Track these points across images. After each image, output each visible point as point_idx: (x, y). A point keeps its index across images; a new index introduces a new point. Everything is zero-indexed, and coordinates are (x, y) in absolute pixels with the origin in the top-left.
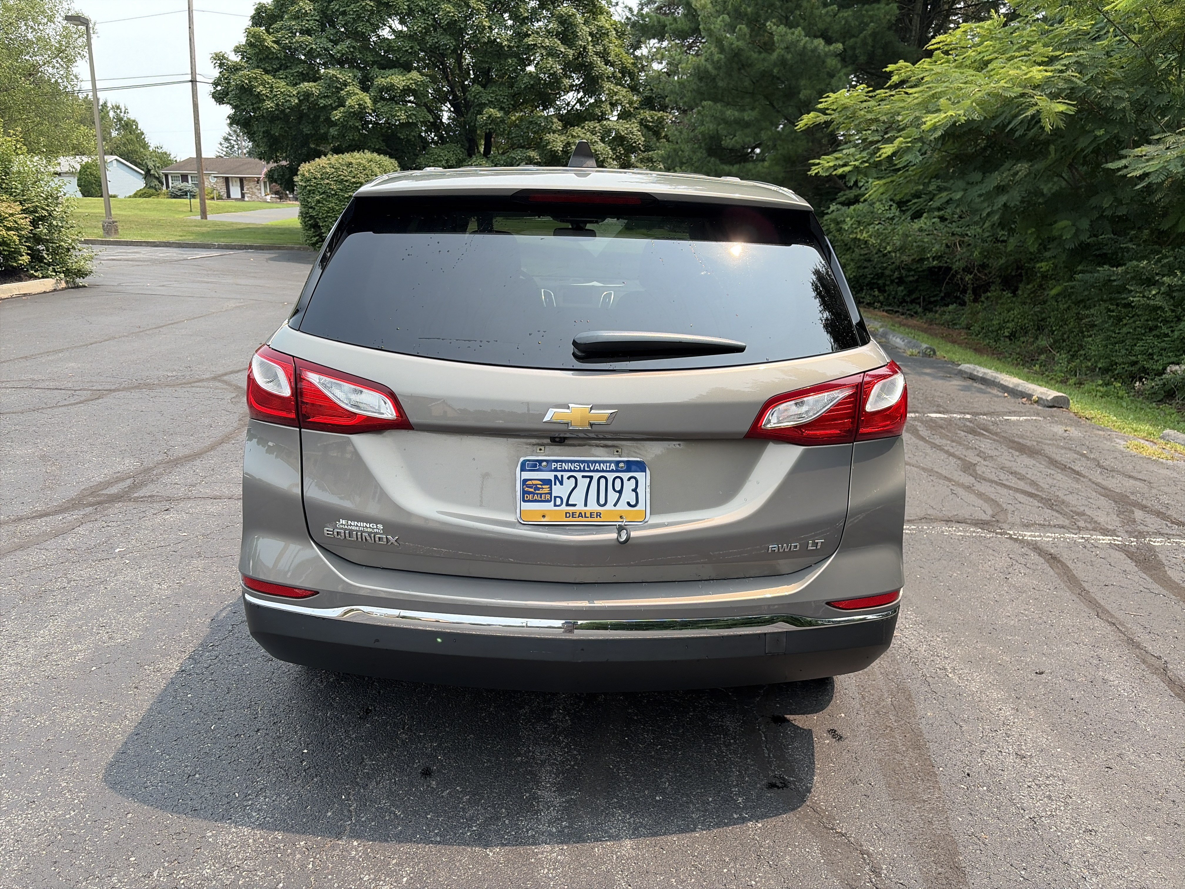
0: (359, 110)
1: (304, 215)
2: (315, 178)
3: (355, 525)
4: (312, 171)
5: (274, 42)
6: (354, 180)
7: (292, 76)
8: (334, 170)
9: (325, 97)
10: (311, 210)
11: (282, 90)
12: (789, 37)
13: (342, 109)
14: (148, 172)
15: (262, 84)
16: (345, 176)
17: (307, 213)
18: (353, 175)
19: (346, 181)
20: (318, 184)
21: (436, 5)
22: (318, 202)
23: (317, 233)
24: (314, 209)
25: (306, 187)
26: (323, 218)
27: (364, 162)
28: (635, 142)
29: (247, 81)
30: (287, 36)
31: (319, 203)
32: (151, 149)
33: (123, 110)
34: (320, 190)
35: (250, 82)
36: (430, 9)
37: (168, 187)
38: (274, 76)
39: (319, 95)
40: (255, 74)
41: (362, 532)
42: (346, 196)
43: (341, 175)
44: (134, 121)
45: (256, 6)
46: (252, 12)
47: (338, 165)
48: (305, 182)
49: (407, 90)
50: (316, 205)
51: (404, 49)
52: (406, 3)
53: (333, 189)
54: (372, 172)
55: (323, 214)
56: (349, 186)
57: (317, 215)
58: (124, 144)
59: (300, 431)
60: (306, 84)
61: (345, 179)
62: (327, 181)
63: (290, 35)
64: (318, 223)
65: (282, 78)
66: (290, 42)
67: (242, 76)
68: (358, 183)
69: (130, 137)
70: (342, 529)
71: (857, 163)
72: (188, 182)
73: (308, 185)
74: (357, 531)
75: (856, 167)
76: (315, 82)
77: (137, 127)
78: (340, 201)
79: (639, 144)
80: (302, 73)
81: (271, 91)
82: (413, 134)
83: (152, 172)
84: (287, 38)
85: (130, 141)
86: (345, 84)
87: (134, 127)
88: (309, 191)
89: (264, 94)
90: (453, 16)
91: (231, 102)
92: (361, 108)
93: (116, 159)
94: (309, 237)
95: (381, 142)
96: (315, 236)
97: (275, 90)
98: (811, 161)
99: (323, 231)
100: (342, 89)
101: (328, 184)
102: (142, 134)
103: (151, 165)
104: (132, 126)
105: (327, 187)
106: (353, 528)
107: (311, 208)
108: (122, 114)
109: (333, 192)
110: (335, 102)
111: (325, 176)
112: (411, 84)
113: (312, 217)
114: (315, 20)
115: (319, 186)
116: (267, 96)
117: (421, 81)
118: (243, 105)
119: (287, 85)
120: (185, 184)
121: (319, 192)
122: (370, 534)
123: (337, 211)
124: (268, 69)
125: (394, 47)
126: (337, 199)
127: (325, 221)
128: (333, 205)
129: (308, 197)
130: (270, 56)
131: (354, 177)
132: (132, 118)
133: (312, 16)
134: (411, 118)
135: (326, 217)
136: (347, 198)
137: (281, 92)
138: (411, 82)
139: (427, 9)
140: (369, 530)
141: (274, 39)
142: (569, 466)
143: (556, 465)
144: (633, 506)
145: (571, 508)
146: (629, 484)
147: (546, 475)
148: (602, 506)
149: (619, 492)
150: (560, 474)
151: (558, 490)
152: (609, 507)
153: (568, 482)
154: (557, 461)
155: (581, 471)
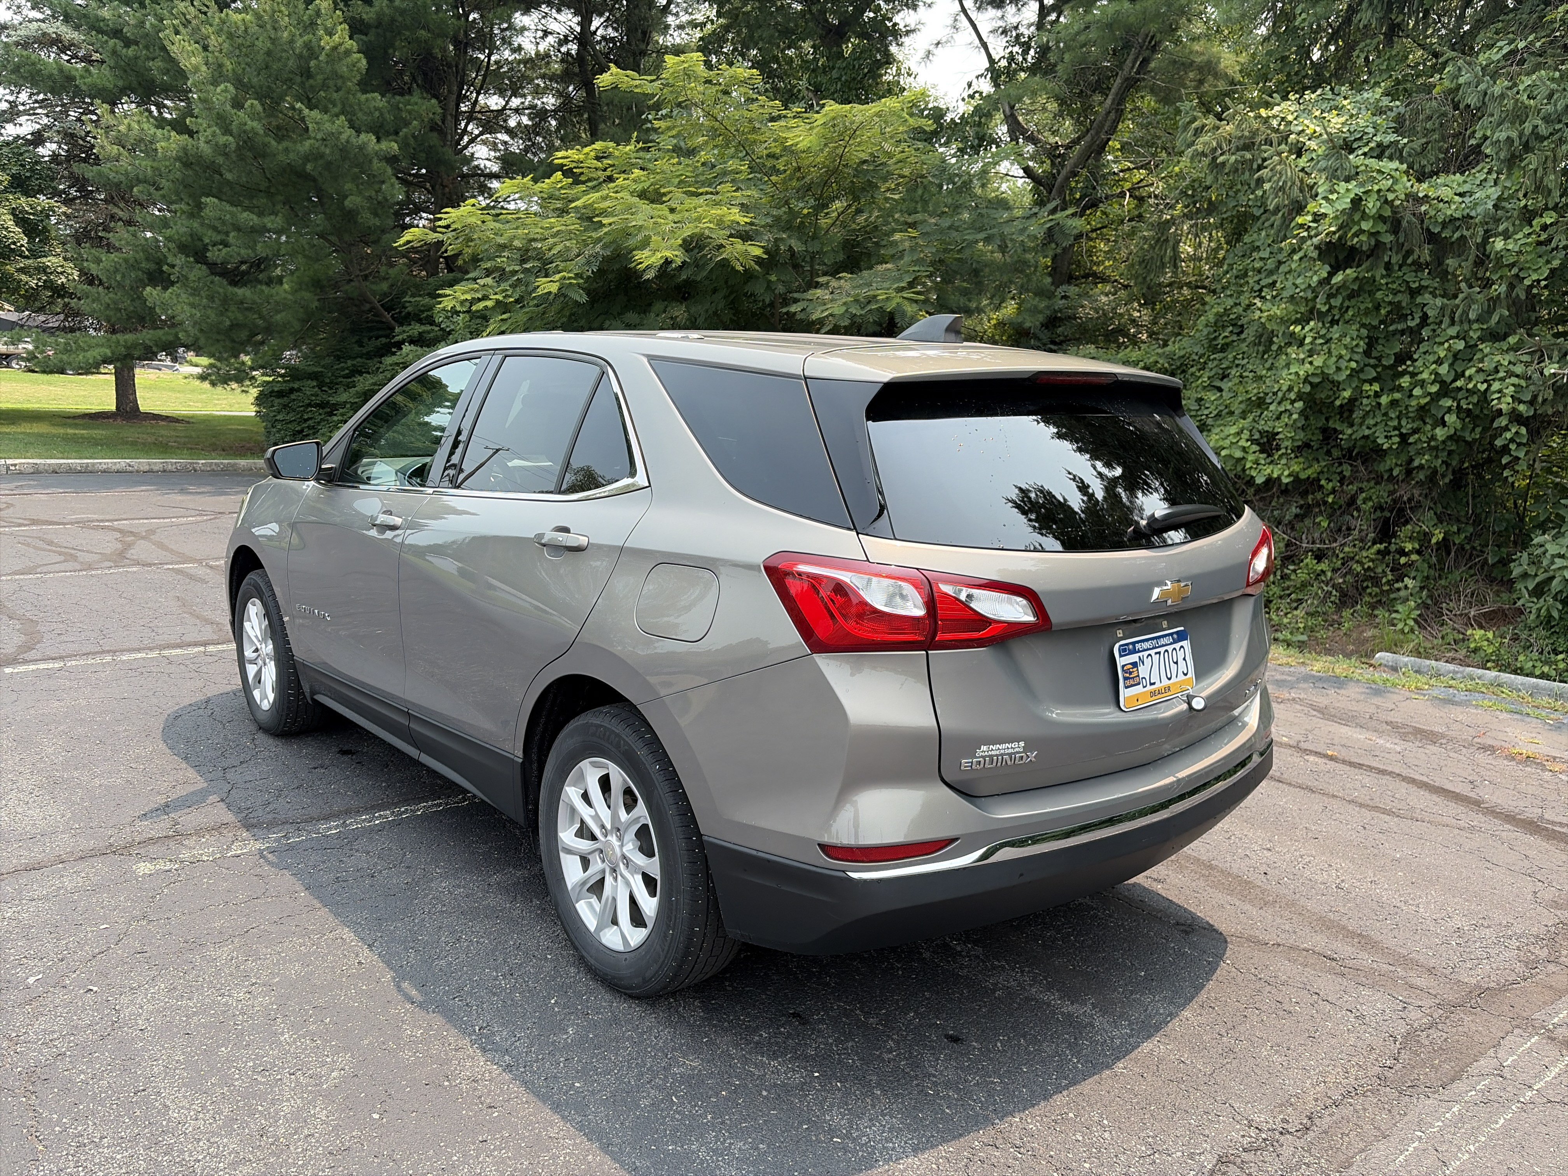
3: (996, 749)
12: (328, 126)
28: (14, 243)
41: (1002, 755)
59: (927, 654)
70: (982, 757)
71: (500, 297)
74: (997, 755)
75: (498, 302)
79: (22, 246)
98: (440, 292)
106: (993, 753)
122: (1010, 755)
140: (1010, 751)
142: (1146, 645)
143: (1138, 646)
144: (1185, 675)
145: (1153, 687)
146: (1181, 654)
147: (1134, 658)
148: (1170, 679)
149: (1176, 663)
150: (1140, 654)
151: (1143, 671)
152: (1174, 680)
153: (1147, 662)
154: (1138, 642)
155: (1153, 648)
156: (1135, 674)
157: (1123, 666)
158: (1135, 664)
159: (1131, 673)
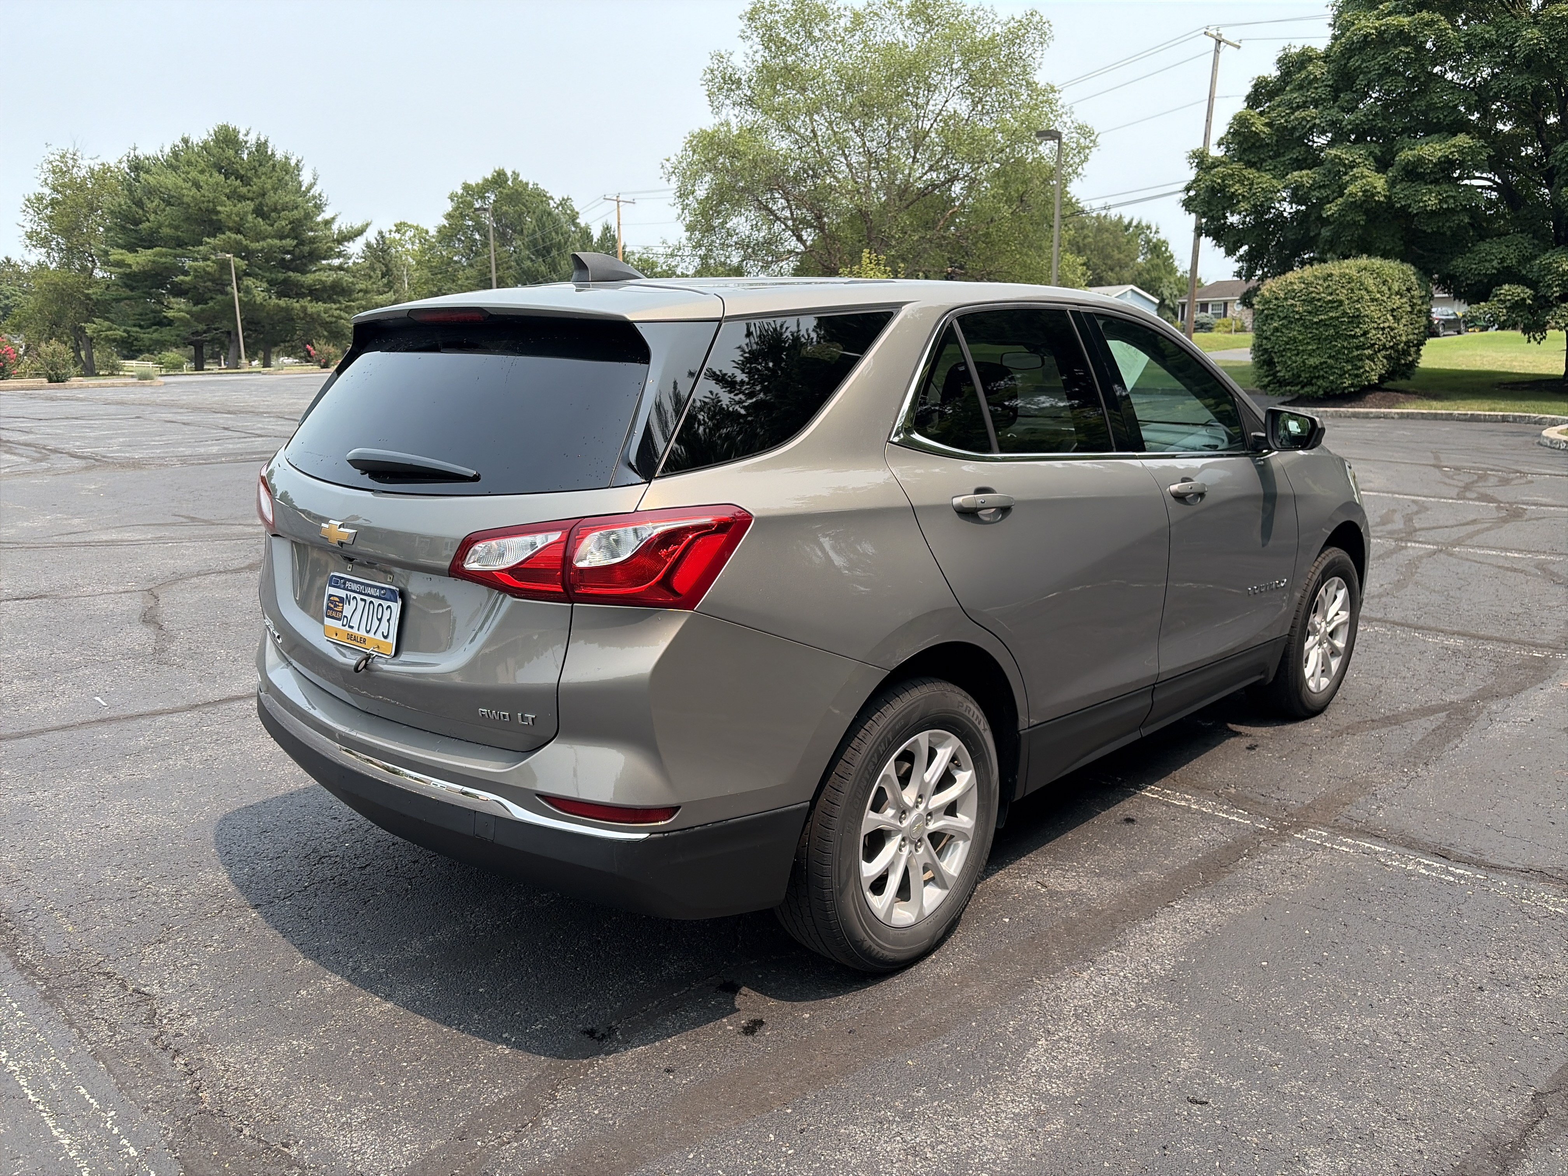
0: (1363, 198)
1: (1257, 349)
2: (1276, 299)
4: (1274, 289)
5: (1266, 125)
6: (1330, 298)
7: (1282, 165)
8: (1303, 286)
9: (1320, 187)
10: (1265, 341)
11: (1264, 186)
13: (1340, 200)
14: (1163, 301)
15: (1239, 181)
16: (1318, 294)
17: (1261, 345)
18: (1330, 290)
19: (1319, 300)
20: (1279, 306)
21: (1514, 33)
22: (1276, 330)
23: (1271, 372)
24: (1270, 339)
25: (1263, 310)
26: (1279, 351)
27: (1354, 273)
29: (1219, 181)
30: (1283, 114)
31: (1278, 331)
32: (1178, 274)
33: (1154, 230)
34: (1281, 314)
35: (1223, 181)
36: (1503, 40)
37: (1182, 319)
38: (1258, 170)
39: (1312, 185)
40: (1232, 169)
42: (1315, 320)
43: (1312, 292)
44: (1164, 242)
45: (1253, 83)
46: (1248, 89)
47: (1311, 279)
48: (1264, 305)
49: (1445, 162)
50: (1272, 334)
51: (1451, 104)
52: (1463, 40)
53: (1297, 312)
54: (1361, 285)
55: (1280, 346)
56: (1321, 306)
57: (1273, 347)
58: (1148, 271)
60: (1296, 173)
61: (1318, 297)
62: (1290, 302)
63: (1287, 111)
64: (1273, 358)
65: (1269, 170)
66: (1286, 121)
67: (1213, 176)
68: (1335, 302)
69: (1156, 261)
72: (1207, 312)
73: (1266, 309)
76: (1310, 169)
77: (1166, 249)
78: (1306, 328)
80: (1297, 160)
81: (1250, 189)
82: (1448, 224)
83: (1167, 302)
84: (1282, 117)
85: (1155, 267)
86: (1353, 165)
87: (1163, 249)
88: (1267, 316)
89: (1240, 194)
90: (1538, 44)
91: (1197, 209)
92: (1366, 196)
93: (1132, 290)
94: (1259, 379)
95: (1397, 240)
96: (1267, 376)
97: (1255, 186)
99: (1278, 369)
100: (1346, 174)
101: (1292, 305)
102: (1171, 257)
103: (1166, 293)
104: (1160, 248)
105: (1291, 310)
107: (1266, 338)
108: (1152, 235)
109: (1297, 316)
110: (1333, 192)
111: (1291, 294)
112: (1451, 153)
113: (1266, 350)
114: (1326, 86)
115: (1280, 309)
116: (1244, 196)
117: (1470, 147)
118: (1211, 210)
119: (1274, 178)
120: (1204, 314)
121: (1279, 316)
123: (1300, 341)
124: (1253, 160)
125: (1436, 103)
126: (1302, 325)
127: (1283, 356)
128: (1295, 333)
129: (1264, 325)
130: (1258, 144)
131: (1331, 294)
132: (1163, 239)
133: (1323, 81)
134: (1446, 202)
135: (1284, 350)
136: (1316, 323)
137: (1263, 189)
138: (1453, 149)
139: (1497, 41)
141: (1267, 121)
142: (355, 587)
143: (348, 584)
144: (386, 637)
145: (350, 630)
146: (387, 614)
147: (342, 593)
148: (368, 632)
149: (380, 620)
150: (349, 593)
151: (347, 610)
152: (371, 635)
153: (353, 603)
154: (350, 580)
155: (360, 593)
156: (339, 609)
157: (331, 596)
158: (341, 600)
159: (336, 606)
